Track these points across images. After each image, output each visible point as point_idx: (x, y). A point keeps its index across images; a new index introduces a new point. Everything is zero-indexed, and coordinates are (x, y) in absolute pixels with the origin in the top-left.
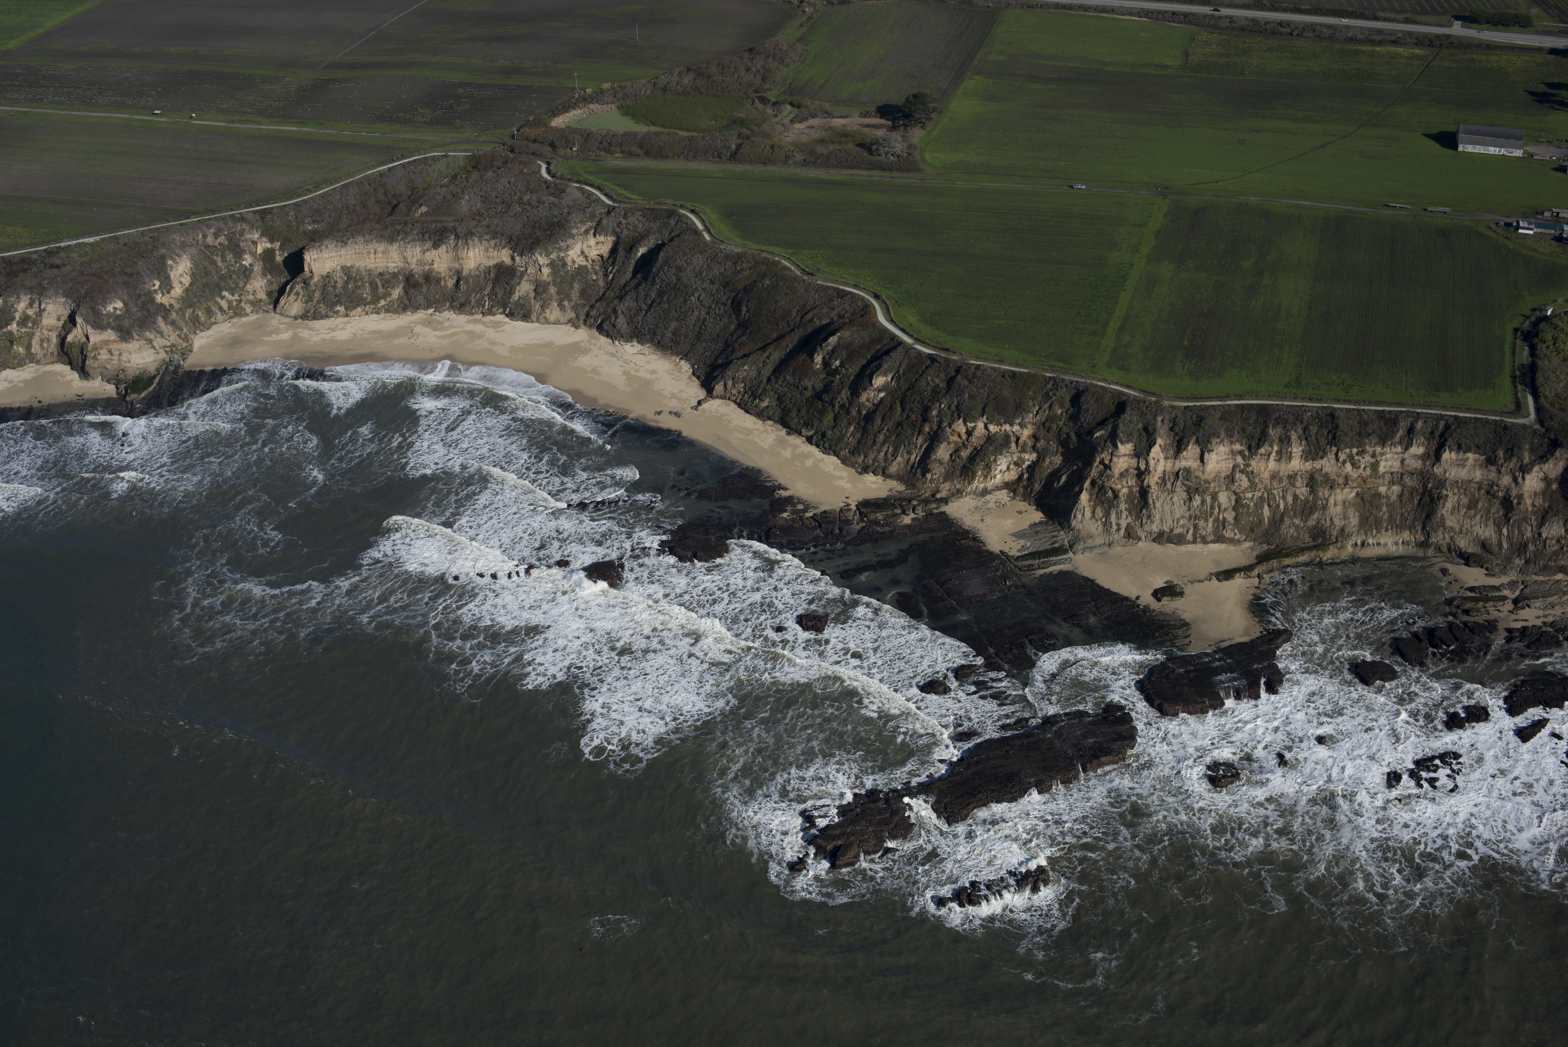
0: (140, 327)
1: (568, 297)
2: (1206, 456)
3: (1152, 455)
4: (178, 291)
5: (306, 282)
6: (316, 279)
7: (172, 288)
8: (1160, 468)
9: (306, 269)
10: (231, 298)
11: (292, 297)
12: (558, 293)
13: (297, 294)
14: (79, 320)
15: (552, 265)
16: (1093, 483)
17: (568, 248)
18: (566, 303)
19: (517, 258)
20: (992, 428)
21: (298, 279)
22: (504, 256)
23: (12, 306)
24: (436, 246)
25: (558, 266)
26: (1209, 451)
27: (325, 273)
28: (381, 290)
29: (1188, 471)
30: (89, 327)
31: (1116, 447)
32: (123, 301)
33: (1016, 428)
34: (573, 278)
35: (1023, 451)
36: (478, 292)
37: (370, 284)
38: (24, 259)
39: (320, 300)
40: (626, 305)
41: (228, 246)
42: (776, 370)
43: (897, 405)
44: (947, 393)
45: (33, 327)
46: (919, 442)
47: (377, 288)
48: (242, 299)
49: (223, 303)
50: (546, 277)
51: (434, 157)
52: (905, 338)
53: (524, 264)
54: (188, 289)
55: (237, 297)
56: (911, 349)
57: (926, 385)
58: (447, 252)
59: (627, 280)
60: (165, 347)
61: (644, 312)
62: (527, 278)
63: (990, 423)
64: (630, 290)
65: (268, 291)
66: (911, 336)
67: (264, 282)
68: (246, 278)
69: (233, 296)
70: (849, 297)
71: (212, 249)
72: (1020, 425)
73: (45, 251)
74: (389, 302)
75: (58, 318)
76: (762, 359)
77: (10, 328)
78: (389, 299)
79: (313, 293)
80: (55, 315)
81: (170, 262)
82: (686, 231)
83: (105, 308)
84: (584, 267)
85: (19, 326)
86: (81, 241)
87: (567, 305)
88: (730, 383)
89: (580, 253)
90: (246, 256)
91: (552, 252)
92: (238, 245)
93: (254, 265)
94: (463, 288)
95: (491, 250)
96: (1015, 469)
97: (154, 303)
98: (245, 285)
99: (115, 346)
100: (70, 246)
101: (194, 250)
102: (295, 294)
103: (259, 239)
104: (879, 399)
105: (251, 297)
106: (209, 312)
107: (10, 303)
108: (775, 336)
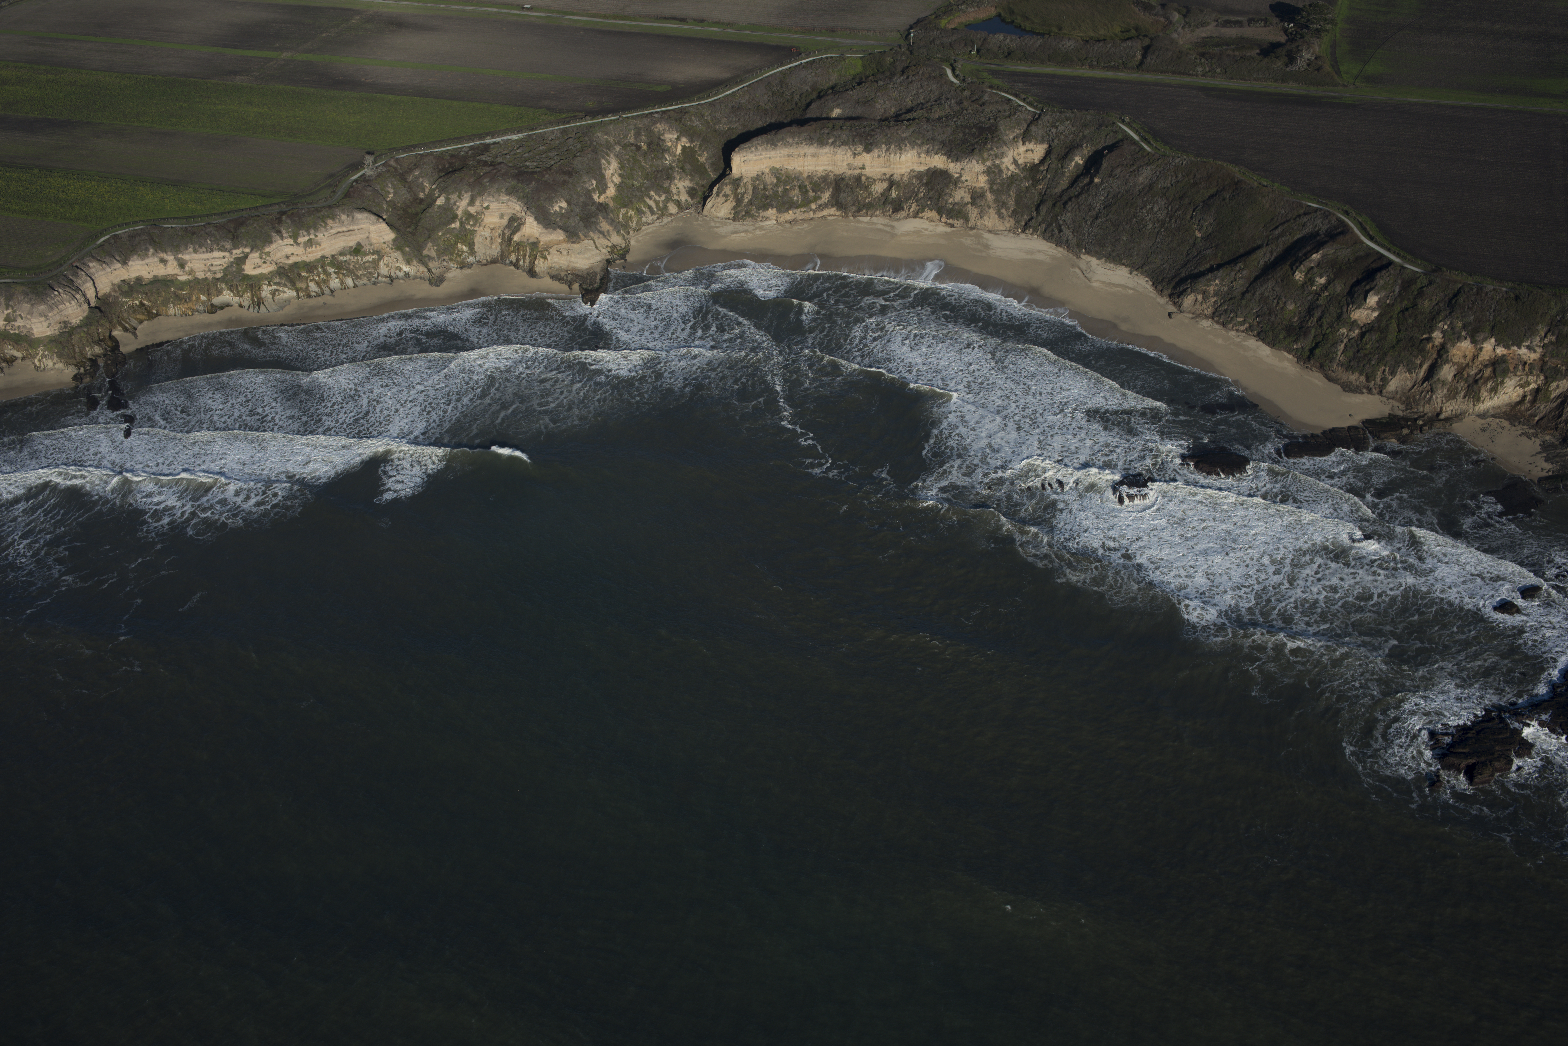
0: (586, 227)
1: (1004, 204)
4: (611, 191)
5: (735, 184)
6: (745, 181)
7: (606, 187)
9: (734, 171)
10: (657, 198)
11: (721, 199)
12: (996, 200)
13: (726, 196)
14: (527, 219)
15: (988, 172)
17: (1003, 154)
18: (1003, 211)
19: (952, 165)
20: (1500, 351)
21: (726, 180)
23: (455, 203)
24: (867, 150)
25: (993, 172)
27: (754, 174)
28: (811, 194)
30: (538, 227)
32: (567, 201)
33: (1524, 351)
34: (1009, 186)
35: (1531, 373)
36: (910, 198)
37: (800, 187)
38: (453, 155)
39: (751, 203)
40: (1068, 214)
41: (649, 145)
42: (1250, 286)
43: (1394, 326)
44: (1450, 313)
45: (474, 225)
46: (1419, 362)
47: (807, 191)
48: (668, 200)
49: (651, 203)
50: (982, 185)
51: (831, 57)
52: (1392, 257)
53: (958, 171)
54: (619, 187)
55: (663, 198)
56: (1403, 268)
57: (1426, 305)
58: (879, 156)
59: (1064, 188)
60: (607, 246)
61: (1089, 223)
62: (960, 185)
63: (1498, 345)
64: (1070, 199)
65: (691, 192)
66: (1398, 255)
67: (687, 183)
68: (670, 178)
69: (660, 196)
70: (1319, 213)
71: (634, 148)
72: (1528, 348)
73: (471, 148)
74: (820, 206)
75: (502, 216)
76: (1233, 274)
77: (453, 226)
78: (819, 202)
79: (743, 195)
80: (498, 214)
81: (603, 161)
82: (1122, 140)
83: (553, 207)
84: (1017, 174)
85: (462, 223)
86: (505, 138)
87: (1005, 213)
88: (1200, 297)
89: (1012, 160)
90: (667, 156)
91: (988, 160)
92: (658, 145)
93: (674, 165)
94: (894, 194)
95: (923, 155)
96: (1520, 391)
97: (594, 203)
98: (670, 186)
99: (564, 246)
100: (495, 143)
101: (618, 148)
102: (724, 195)
103: (678, 139)
104: (1373, 318)
105: (676, 197)
106: (640, 212)
107: (452, 201)
108: (1242, 251)
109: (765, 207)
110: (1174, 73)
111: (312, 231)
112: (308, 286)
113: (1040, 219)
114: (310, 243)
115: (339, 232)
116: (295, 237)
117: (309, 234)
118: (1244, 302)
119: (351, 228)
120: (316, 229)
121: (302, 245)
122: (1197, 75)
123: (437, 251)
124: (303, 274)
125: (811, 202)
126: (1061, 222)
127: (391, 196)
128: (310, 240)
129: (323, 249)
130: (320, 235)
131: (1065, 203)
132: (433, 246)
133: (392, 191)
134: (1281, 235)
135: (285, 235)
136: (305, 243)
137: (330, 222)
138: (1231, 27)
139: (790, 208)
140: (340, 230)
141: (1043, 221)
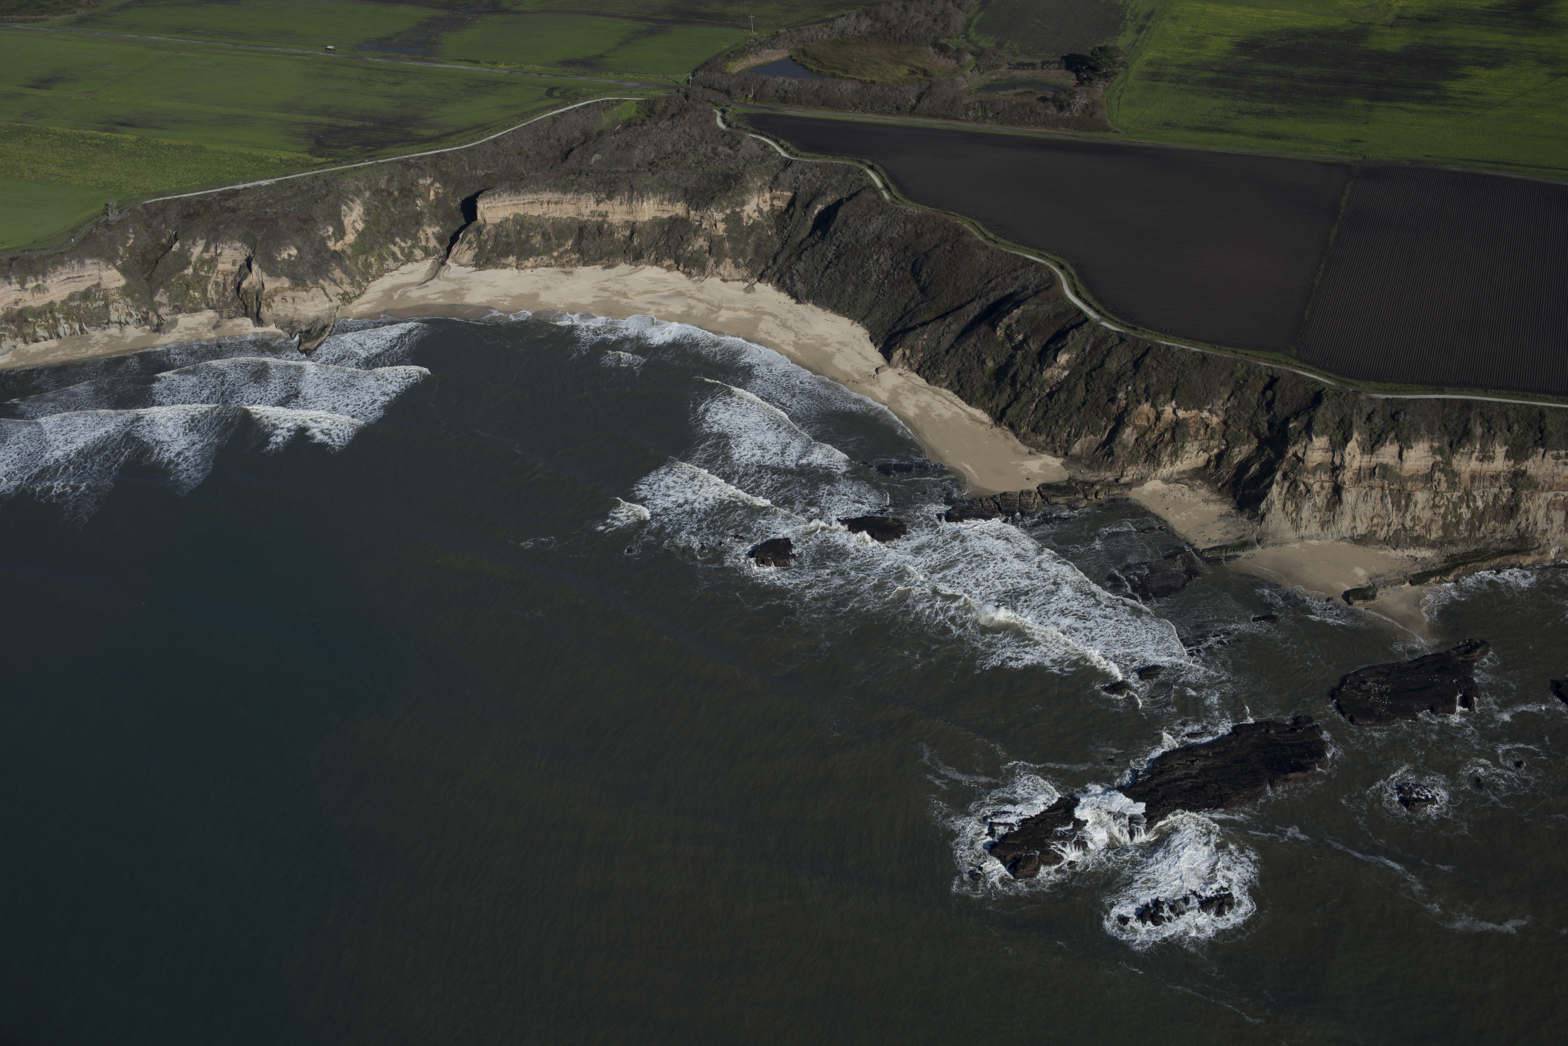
0: (315, 274)
1: (742, 253)
2: (1405, 453)
3: (1348, 450)
4: (350, 238)
5: (479, 231)
6: (488, 227)
7: (345, 234)
8: (1356, 464)
9: (479, 217)
10: (403, 244)
11: (465, 246)
12: (733, 249)
13: (470, 243)
14: (255, 267)
15: (727, 220)
16: (1285, 476)
17: (743, 203)
18: (741, 260)
19: (692, 213)
20: (1181, 413)
21: (471, 227)
22: (679, 209)
23: (189, 250)
24: (610, 197)
25: (733, 222)
26: (1408, 448)
27: (498, 221)
28: (554, 241)
29: (1385, 467)
30: (264, 274)
31: (1311, 440)
32: (298, 249)
33: (1205, 414)
34: (749, 234)
35: (1212, 438)
36: (651, 246)
37: (543, 234)
38: (200, 201)
39: (493, 250)
40: (802, 264)
41: (401, 190)
42: (956, 341)
43: (1082, 385)
44: (1134, 374)
45: (208, 271)
46: (1104, 424)
47: (550, 238)
48: (413, 246)
49: (396, 250)
50: (721, 233)
51: (608, 101)
52: (1091, 314)
53: (699, 218)
54: (361, 235)
55: (409, 243)
56: (1099, 326)
57: (1112, 365)
58: (621, 204)
59: (804, 237)
60: (338, 294)
61: (820, 273)
62: (701, 233)
63: (1178, 408)
64: (806, 249)
65: (440, 239)
66: (1097, 311)
67: (437, 229)
68: (418, 224)
69: (406, 243)
70: (1034, 266)
71: (385, 194)
72: (1210, 411)
73: (220, 193)
74: (562, 253)
75: (234, 263)
76: (942, 328)
77: (186, 272)
78: (561, 250)
79: (486, 241)
80: (231, 260)
81: (344, 208)
82: (865, 188)
83: (280, 254)
84: (759, 222)
85: (195, 270)
86: (256, 183)
87: (742, 262)
88: (908, 352)
89: (755, 208)
90: (418, 202)
91: (727, 207)
92: (410, 190)
93: (425, 210)
94: (636, 241)
95: (666, 203)
96: (1205, 456)
97: (327, 249)
98: (418, 231)
99: (289, 294)
100: (245, 188)
101: (367, 194)
102: (467, 243)
103: (432, 184)
104: (1063, 377)
105: (423, 243)
106: (381, 259)
107: (187, 247)
108: (956, 304)
109: (506, 255)
110: (945, 118)
111: (40, 277)
112: (35, 331)
113: (775, 268)
114: (38, 288)
115: (69, 278)
116: (22, 283)
117: (37, 280)
118: (946, 359)
119: (81, 274)
120: (44, 274)
121: (29, 291)
122: (968, 121)
123: (170, 297)
124: (30, 320)
125: (552, 250)
126: (795, 272)
127: (131, 241)
128: (38, 286)
129: (53, 295)
130: (49, 281)
131: (801, 253)
132: (165, 293)
133: (133, 236)
134: (993, 289)
135: (14, 281)
136: (32, 289)
137: (59, 268)
138: (1024, 69)
139: (530, 255)
140: (70, 276)
141: (779, 270)
